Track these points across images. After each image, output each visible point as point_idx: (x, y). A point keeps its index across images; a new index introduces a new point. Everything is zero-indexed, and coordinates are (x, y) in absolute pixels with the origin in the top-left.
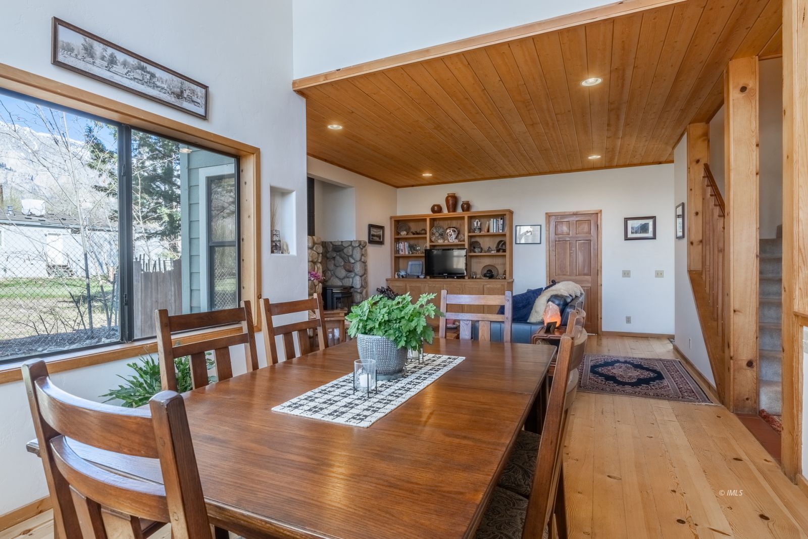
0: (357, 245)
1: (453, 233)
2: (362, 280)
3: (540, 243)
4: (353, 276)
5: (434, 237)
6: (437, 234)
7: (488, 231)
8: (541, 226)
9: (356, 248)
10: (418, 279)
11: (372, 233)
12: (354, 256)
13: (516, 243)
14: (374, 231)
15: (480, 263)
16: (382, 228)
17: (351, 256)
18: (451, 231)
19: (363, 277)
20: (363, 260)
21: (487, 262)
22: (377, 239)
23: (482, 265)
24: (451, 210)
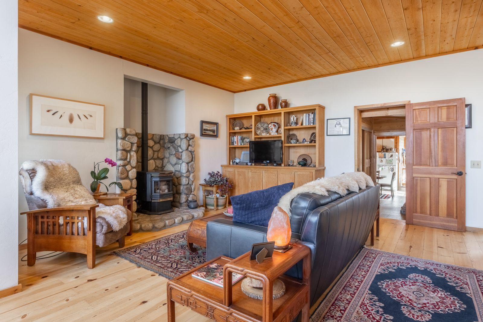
0: (184, 137)
1: (273, 127)
2: (188, 166)
3: (349, 135)
4: (181, 163)
5: (259, 131)
6: (262, 129)
7: (302, 124)
8: (350, 118)
9: (183, 140)
10: (246, 166)
11: (204, 127)
12: (181, 146)
13: (327, 135)
14: (206, 126)
15: (296, 152)
16: (216, 124)
17: (180, 146)
18: (272, 126)
19: (190, 164)
20: (189, 150)
21: (302, 151)
22: (211, 133)
23: (298, 155)
24: (272, 108)
